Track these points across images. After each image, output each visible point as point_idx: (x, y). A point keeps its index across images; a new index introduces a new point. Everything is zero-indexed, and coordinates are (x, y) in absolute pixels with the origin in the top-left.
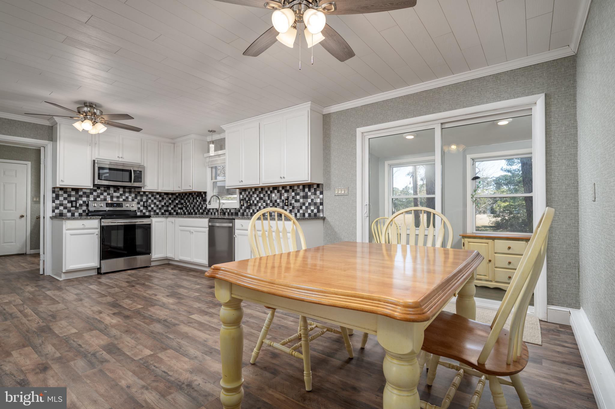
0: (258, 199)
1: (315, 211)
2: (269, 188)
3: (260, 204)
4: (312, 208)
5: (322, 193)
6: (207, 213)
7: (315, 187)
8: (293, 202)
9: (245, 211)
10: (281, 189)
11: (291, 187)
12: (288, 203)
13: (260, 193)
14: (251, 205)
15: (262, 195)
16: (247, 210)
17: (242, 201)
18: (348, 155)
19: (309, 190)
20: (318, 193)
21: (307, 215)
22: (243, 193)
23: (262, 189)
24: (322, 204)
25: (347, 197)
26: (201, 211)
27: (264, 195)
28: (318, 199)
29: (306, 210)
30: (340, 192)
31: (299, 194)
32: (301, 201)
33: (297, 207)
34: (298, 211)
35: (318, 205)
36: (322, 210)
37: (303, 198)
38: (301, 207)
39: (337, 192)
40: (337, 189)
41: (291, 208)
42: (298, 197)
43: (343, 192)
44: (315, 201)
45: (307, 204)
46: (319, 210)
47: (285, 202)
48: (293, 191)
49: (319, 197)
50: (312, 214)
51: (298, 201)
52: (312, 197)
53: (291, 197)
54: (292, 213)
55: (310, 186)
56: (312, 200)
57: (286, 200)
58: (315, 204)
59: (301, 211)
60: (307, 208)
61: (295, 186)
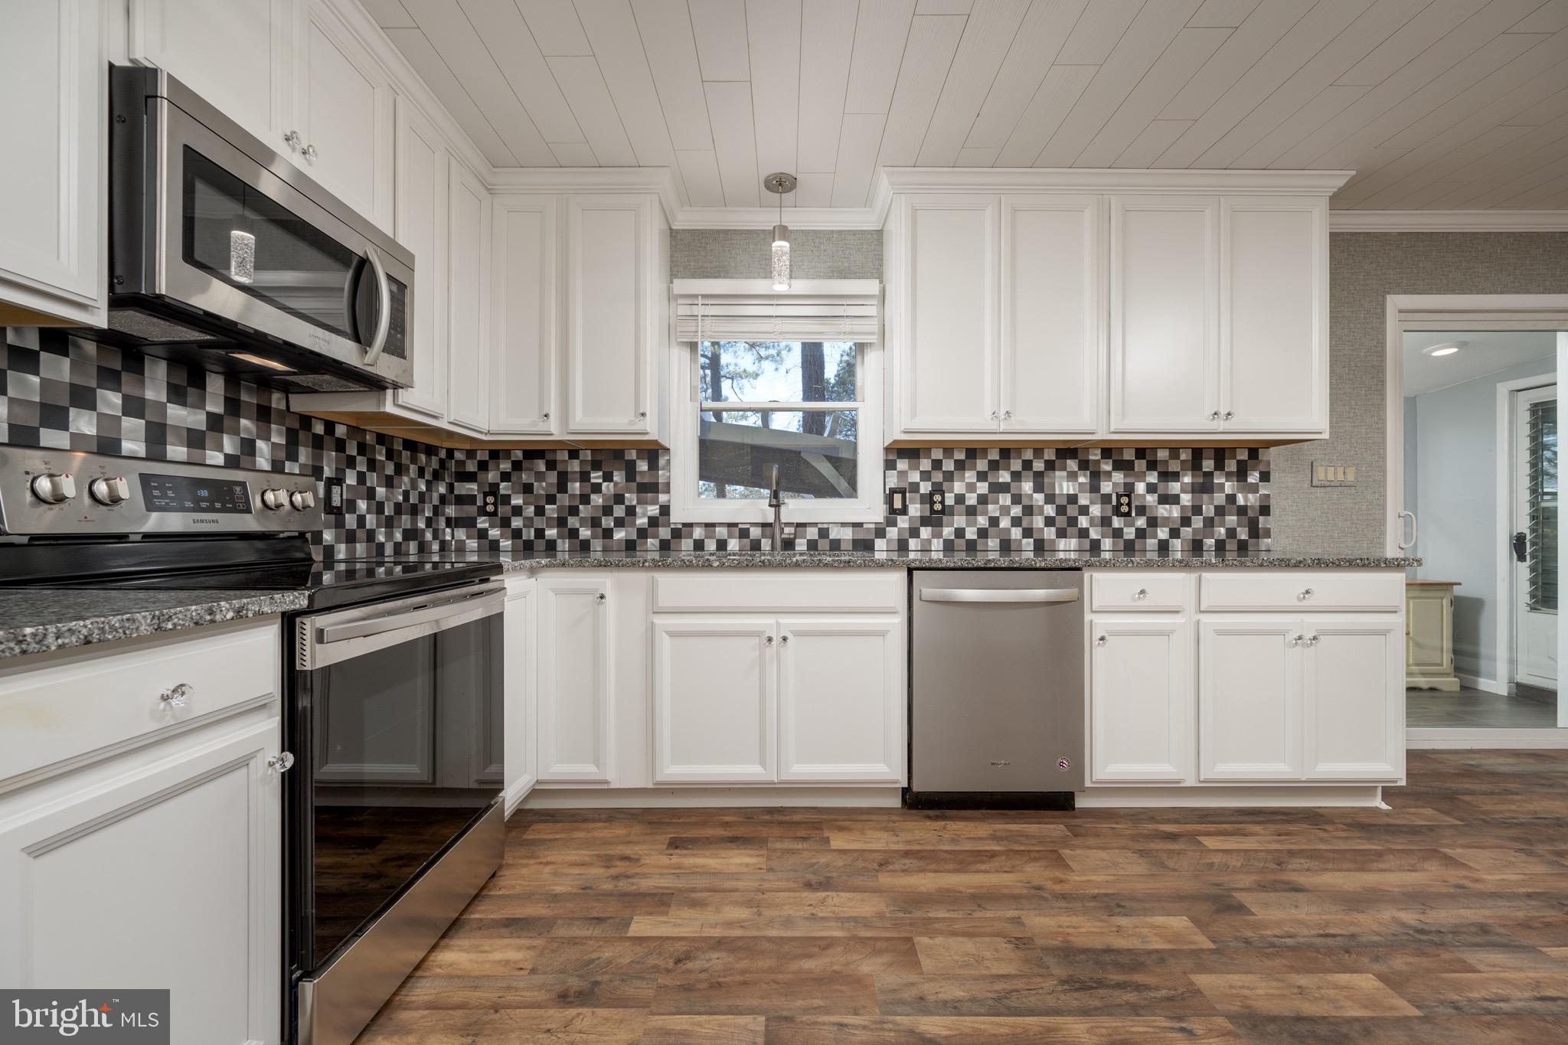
0: (983, 488)
1: (1243, 534)
2: (1038, 451)
3: (993, 510)
4: (1232, 520)
5: (1265, 477)
6: (665, 546)
7: (1243, 455)
8: (1151, 499)
9: (914, 533)
10: (1095, 455)
11: (1143, 451)
12: (1129, 504)
13: (994, 466)
14: (946, 511)
15: (1004, 477)
16: (925, 532)
17: (898, 498)
18: (1354, 368)
19: (1220, 466)
20: (1253, 478)
21: (1210, 542)
22: (902, 465)
23: (1007, 451)
24: (1265, 510)
25: (1353, 490)
26: (620, 535)
27: (1016, 476)
28: (1250, 496)
29: (1209, 529)
30: (1331, 477)
31: (1175, 476)
32: (1186, 499)
33: (1166, 521)
34: (1175, 533)
35: (1251, 514)
36: (1267, 533)
37: (1193, 492)
38: (1186, 521)
39: (1321, 476)
40: (1321, 465)
41: (1141, 522)
42: (1175, 487)
43: (1341, 477)
44: (1241, 500)
45: (1208, 509)
46: (1255, 532)
47: (1119, 504)
48: (1152, 465)
49: (1254, 489)
50: (1231, 545)
51: (1174, 500)
52: (1229, 487)
53: (1140, 488)
54: (1148, 541)
55: (1221, 452)
56: (1231, 499)
57: (1119, 496)
58: (1242, 511)
59: (1186, 532)
60: (1209, 523)
61: (1159, 451)
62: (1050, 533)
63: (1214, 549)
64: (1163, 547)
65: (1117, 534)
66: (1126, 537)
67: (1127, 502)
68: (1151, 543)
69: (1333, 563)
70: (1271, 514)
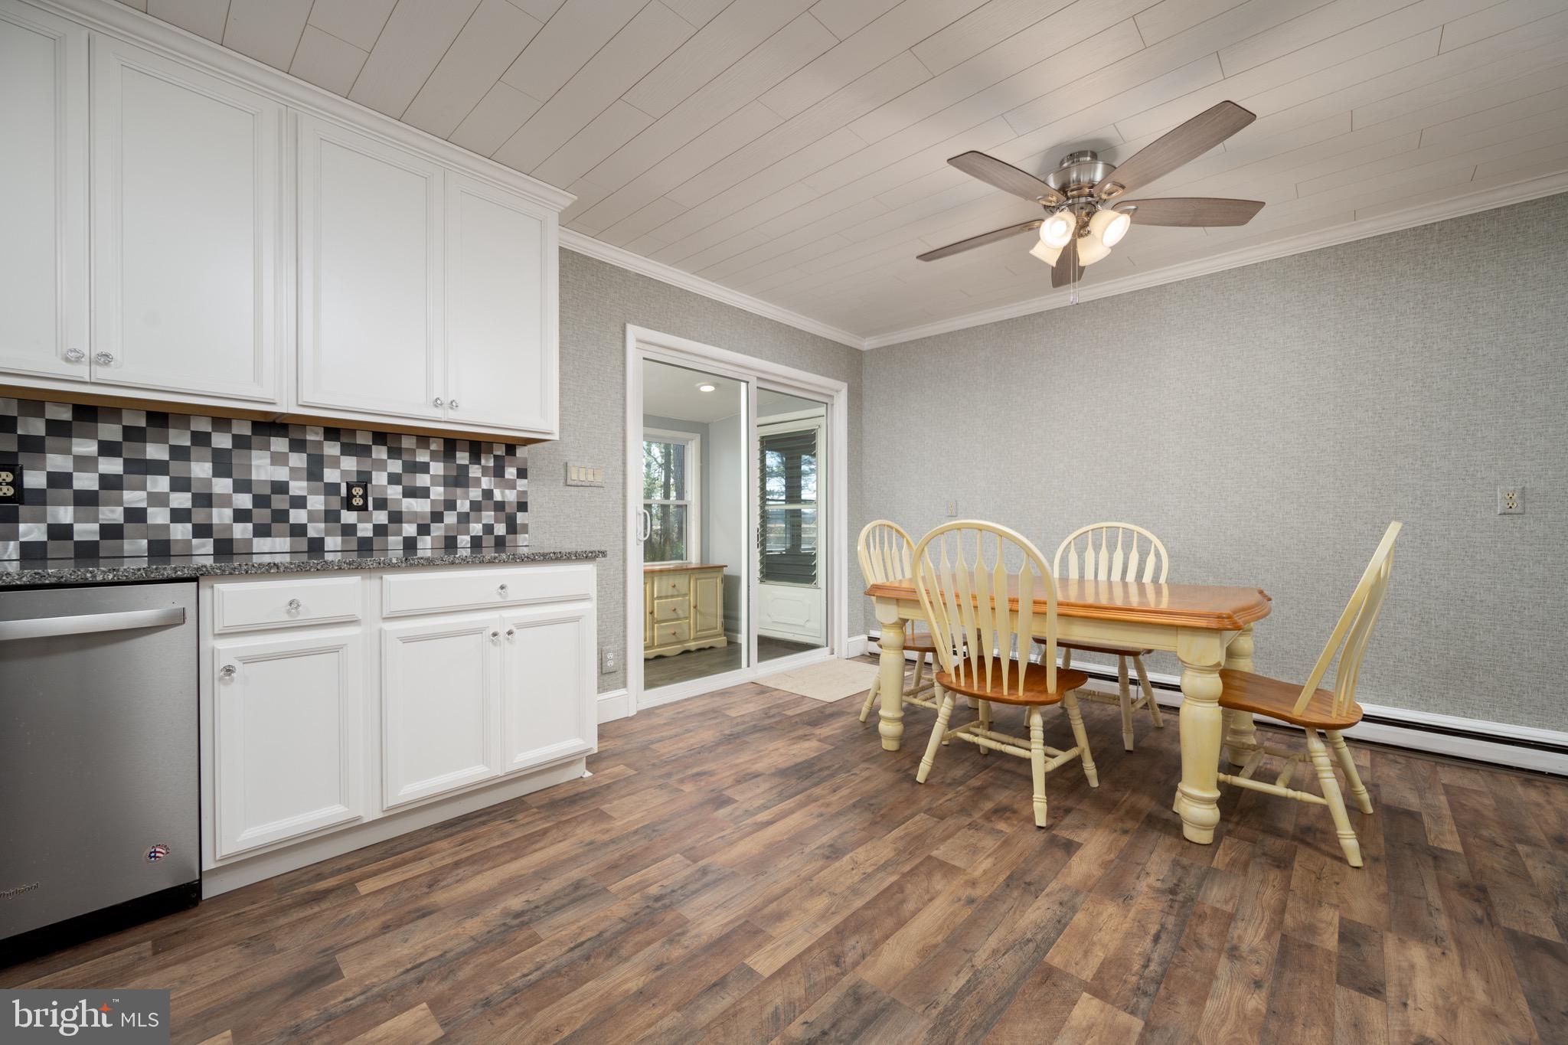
0: (111, 466)
1: (500, 529)
3: (132, 498)
4: (488, 516)
5: (522, 473)
7: (500, 450)
8: (394, 492)
10: (314, 434)
11: (383, 436)
12: (365, 497)
13: (136, 435)
18: (602, 382)
19: (475, 460)
20: (511, 472)
21: (464, 540)
23: (161, 417)
24: (522, 506)
25: (601, 490)
27: (180, 453)
28: (507, 492)
29: (462, 526)
30: (583, 478)
31: (424, 468)
32: (438, 492)
33: (414, 516)
34: (424, 530)
35: (508, 510)
36: (525, 529)
37: (445, 485)
38: (437, 517)
39: (574, 477)
40: (574, 466)
41: (381, 517)
42: (422, 480)
43: (591, 478)
44: (498, 496)
45: (462, 504)
46: (513, 528)
47: (350, 496)
48: (395, 452)
49: (512, 485)
50: (488, 541)
51: (423, 493)
52: (486, 483)
53: (379, 479)
54: (391, 539)
55: (477, 446)
56: (488, 494)
57: (350, 487)
58: (500, 506)
59: (438, 530)
60: (464, 519)
61: (403, 437)
62: (242, 531)
63: (469, 545)
64: (410, 545)
65: (349, 530)
66: (360, 534)
67: (361, 493)
68: (395, 542)
69: (528, 557)
70: (529, 510)
